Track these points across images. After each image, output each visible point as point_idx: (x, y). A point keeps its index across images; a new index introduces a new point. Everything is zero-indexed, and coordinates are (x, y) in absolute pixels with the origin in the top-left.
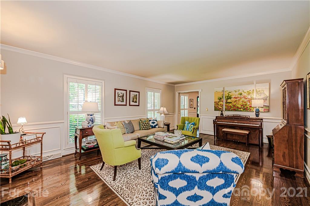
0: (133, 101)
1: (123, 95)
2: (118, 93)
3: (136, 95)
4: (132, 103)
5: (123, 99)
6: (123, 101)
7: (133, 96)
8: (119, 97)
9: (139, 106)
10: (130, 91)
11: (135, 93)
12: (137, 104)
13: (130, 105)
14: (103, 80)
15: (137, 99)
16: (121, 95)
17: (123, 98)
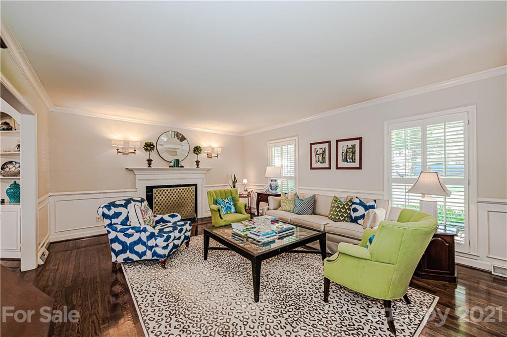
0: (345, 160)
1: (325, 151)
2: (315, 149)
3: (354, 146)
4: (341, 164)
5: (324, 158)
6: (324, 162)
7: (345, 148)
8: (317, 156)
9: (360, 168)
10: (337, 141)
11: (350, 143)
12: (357, 165)
13: (337, 168)
14: (296, 136)
15: (354, 153)
16: (320, 151)
17: (324, 156)
